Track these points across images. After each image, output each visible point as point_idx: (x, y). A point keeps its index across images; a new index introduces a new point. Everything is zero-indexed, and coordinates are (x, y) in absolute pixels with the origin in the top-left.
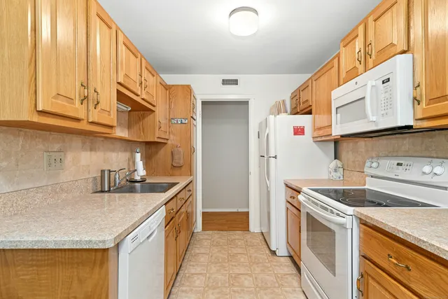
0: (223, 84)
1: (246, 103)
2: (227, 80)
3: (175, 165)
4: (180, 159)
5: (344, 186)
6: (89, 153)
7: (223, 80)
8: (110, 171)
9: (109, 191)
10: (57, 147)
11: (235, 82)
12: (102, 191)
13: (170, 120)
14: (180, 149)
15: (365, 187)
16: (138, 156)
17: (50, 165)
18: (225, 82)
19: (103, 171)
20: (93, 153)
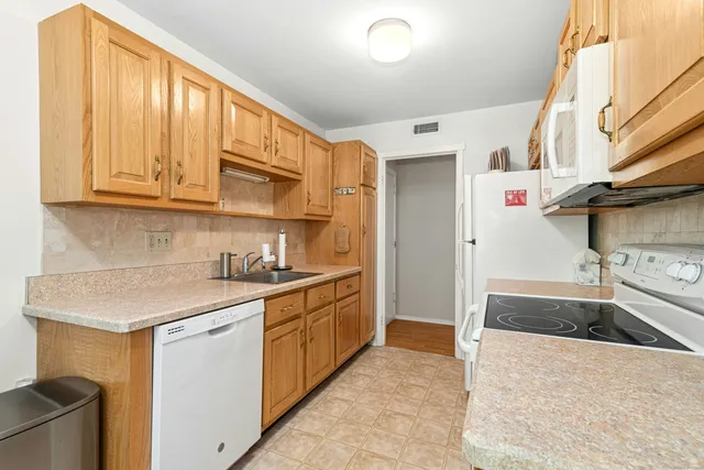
0: (416, 132)
1: (452, 157)
2: (422, 126)
3: (338, 250)
4: (344, 242)
5: (601, 298)
6: (208, 233)
7: (416, 127)
8: (230, 255)
9: (229, 278)
10: (161, 227)
11: (434, 127)
12: (222, 278)
13: (333, 191)
14: (344, 229)
15: (612, 301)
16: (282, 237)
17: (152, 245)
18: (419, 129)
19: (222, 255)
20: (214, 234)
